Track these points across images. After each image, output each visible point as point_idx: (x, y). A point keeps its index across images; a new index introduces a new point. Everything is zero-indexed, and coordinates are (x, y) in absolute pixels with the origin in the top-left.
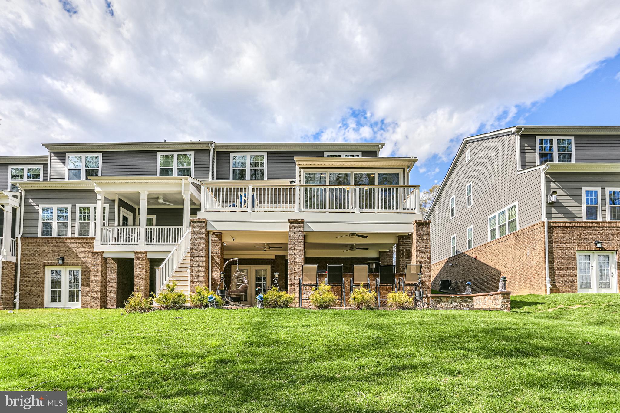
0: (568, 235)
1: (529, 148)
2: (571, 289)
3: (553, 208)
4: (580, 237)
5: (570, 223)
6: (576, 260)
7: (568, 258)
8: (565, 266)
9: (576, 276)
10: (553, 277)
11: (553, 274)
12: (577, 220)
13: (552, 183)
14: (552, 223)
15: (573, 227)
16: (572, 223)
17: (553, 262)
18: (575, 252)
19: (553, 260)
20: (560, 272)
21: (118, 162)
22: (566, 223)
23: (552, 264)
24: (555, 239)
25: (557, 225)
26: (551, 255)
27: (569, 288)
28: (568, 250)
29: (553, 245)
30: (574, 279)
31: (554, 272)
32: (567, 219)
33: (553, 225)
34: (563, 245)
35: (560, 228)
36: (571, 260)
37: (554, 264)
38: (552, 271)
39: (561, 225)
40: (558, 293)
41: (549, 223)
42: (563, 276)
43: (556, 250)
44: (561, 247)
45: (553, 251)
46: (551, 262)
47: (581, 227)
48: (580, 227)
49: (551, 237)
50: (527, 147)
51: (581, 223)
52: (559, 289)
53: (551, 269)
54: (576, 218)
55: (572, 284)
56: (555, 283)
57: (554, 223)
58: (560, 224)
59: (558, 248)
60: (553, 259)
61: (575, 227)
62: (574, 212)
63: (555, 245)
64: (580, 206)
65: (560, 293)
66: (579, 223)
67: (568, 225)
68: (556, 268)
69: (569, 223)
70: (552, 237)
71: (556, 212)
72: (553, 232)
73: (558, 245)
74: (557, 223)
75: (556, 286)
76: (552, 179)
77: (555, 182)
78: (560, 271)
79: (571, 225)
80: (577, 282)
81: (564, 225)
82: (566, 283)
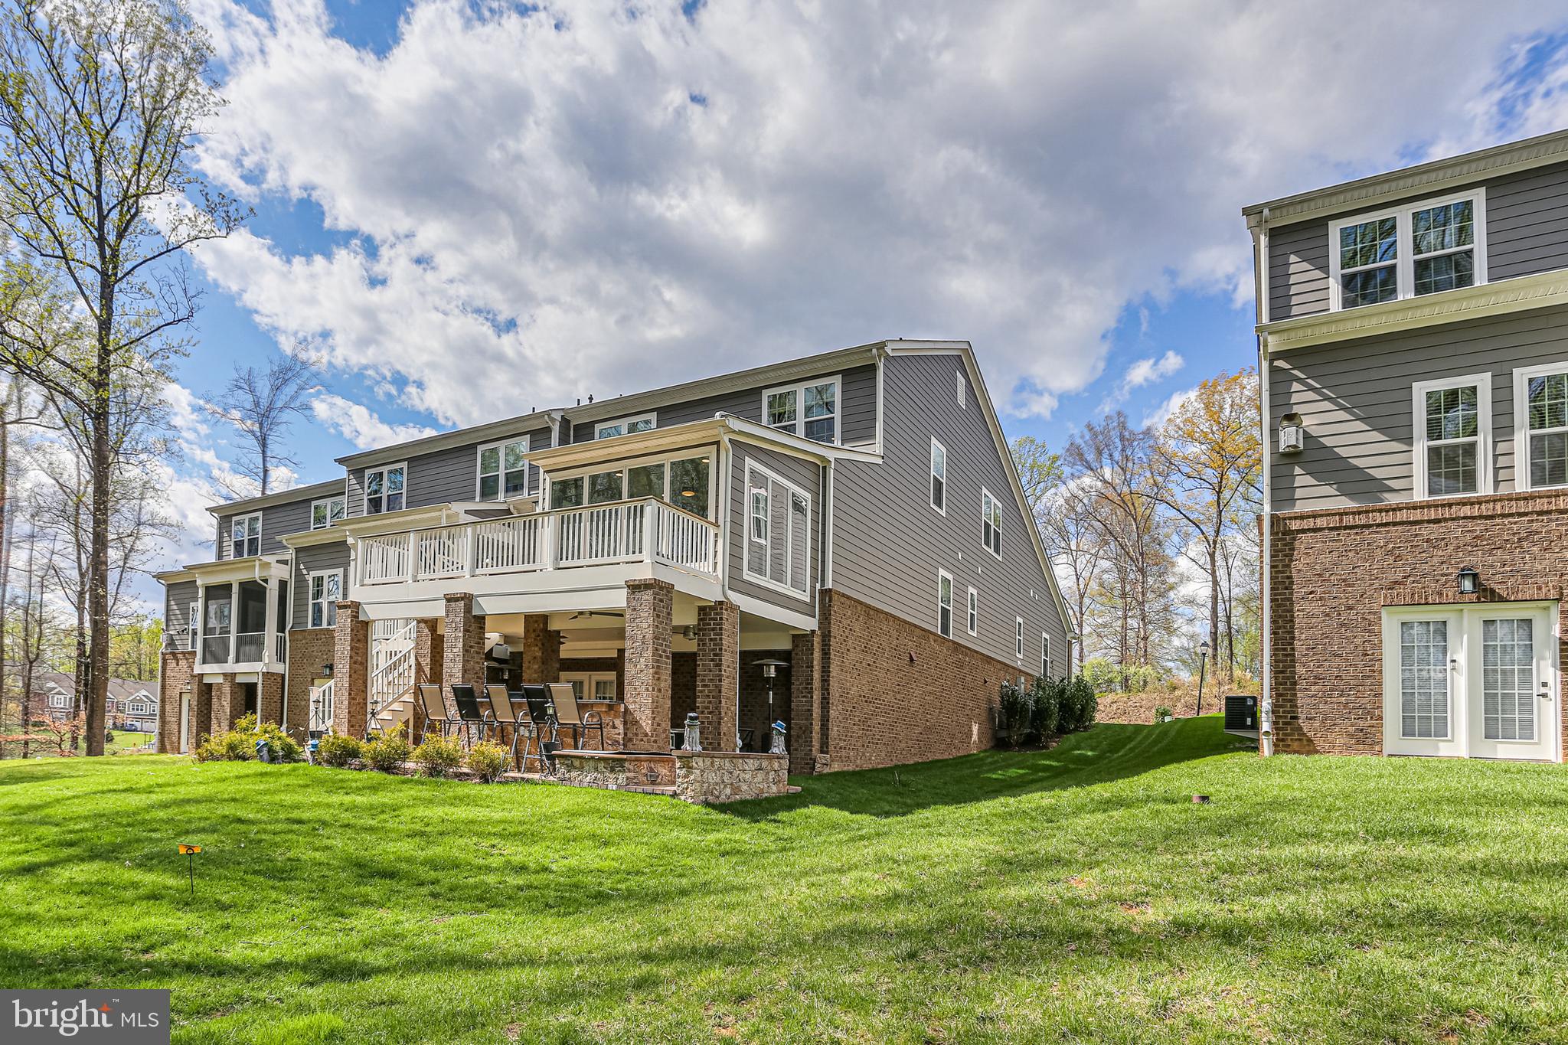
0: (1351, 554)
1: (1306, 266)
2: (1358, 742)
3: (1298, 470)
4: (1399, 557)
5: (1360, 513)
6: (1381, 642)
7: (1349, 634)
8: (1338, 660)
9: (1379, 695)
10: (1291, 701)
11: (1290, 689)
12: (1392, 499)
13: (1296, 386)
14: (1290, 518)
15: (1371, 526)
16: (1367, 512)
17: (1293, 649)
18: (1375, 614)
19: (1292, 644)
20: (1315, 683)
21: (433, 473)
22: (1341, 514)
23: (1287, 656)
24: (1299, 571)
25: (1309, 524)
26: (1285, 627)
27: (1352, 736)
28: (1350, 608)
29: (1291, 594)
30: (1369, 706)
31: (1295, 683)
32: (1352, 499)
33: (1295, 525)
34: (1329, 592)
35: (1319, 534)
36: (1358, 641)
37: (1294, 655)
38: (1288, 678)
39: (1321, 522)
40: (1308, 753)
41: (1275, 520)
42: (1326, 697)
43: (1303, 610)
44: (1321, 599)
45: (1291, 611)
46: (1285, 650)
47: (1402, 523)
48: (1395, 524)
49: (1283, 566)
50: (1297, 265)
51: (1400, 509)
52: (1310, 741)
53: (1282, 672)
54: (1386, 495)
55: (1361, 723)
56: (1296, 718)
57: (1296, 518)
58: (1318, 520)
59: (1311, 601)
60: (1293, 638)
61: (1378, 525)
62: (1377, 473)
63: (1299, 591)
64: (1405, 448)
65: (1317, 752)
66: (1394, 510)
67: (1349, 520)
68: (1300, 670)
69: (1353, 513)
70: (1289, 566)
71: (1309, 480)
72: (1293, 549)
73: (1311, 593)
74: (1309, 517)
75: (1301, 729)
76: (1295, 372)
77: (1309, 381)
78: (1316, 678)
79: (1361, 520)
80: (1381, 718)
81: (1334, 522)
82: (1338, 721)
